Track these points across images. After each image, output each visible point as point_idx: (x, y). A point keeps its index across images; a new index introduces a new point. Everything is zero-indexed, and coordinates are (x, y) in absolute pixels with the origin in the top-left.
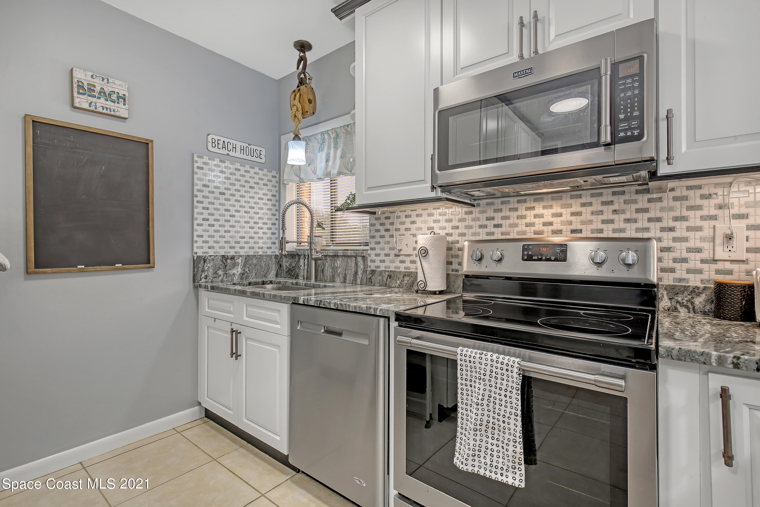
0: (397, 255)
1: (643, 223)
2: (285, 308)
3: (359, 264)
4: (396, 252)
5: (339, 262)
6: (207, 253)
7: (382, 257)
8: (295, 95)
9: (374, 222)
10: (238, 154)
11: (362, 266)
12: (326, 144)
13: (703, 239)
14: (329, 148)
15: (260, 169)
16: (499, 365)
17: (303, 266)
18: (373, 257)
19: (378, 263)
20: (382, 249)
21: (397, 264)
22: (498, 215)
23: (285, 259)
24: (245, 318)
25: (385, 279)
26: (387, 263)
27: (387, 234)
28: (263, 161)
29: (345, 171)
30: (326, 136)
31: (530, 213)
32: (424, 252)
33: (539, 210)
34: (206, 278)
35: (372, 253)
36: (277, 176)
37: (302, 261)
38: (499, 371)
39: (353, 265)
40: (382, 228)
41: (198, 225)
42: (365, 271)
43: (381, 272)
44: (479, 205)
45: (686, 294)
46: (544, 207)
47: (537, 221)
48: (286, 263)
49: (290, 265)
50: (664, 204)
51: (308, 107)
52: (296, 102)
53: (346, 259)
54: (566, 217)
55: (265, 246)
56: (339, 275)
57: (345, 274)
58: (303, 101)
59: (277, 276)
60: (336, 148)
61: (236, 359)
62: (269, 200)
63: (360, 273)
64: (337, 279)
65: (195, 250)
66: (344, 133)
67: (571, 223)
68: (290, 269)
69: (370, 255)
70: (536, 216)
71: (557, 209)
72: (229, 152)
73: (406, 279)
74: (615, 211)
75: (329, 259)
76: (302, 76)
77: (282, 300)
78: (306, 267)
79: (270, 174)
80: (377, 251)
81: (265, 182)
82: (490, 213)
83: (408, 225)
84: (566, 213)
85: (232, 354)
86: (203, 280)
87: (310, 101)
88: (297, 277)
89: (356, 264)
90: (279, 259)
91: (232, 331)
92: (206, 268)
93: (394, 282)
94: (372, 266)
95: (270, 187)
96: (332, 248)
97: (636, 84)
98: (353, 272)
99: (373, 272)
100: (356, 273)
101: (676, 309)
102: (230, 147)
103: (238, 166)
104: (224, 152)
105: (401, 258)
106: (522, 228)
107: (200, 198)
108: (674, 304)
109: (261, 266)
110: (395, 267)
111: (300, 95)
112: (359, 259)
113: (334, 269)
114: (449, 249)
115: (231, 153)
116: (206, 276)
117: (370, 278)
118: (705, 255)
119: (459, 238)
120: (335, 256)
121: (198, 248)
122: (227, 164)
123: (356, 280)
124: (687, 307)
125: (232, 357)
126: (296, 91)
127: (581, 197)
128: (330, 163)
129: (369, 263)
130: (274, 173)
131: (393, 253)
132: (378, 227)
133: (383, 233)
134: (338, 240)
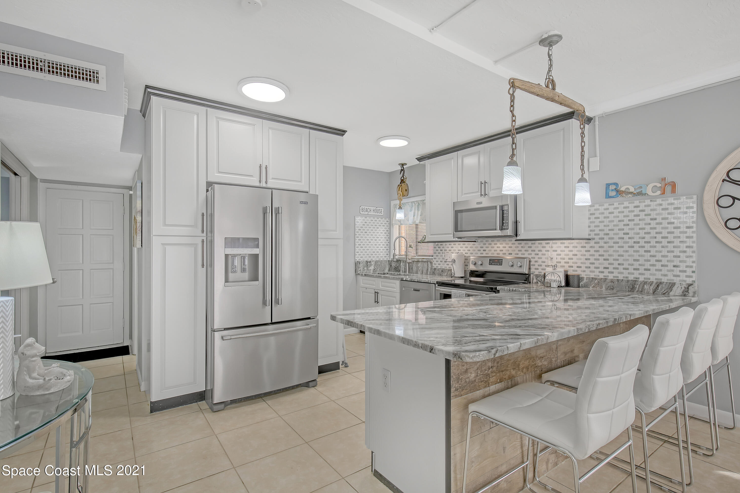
0: (445, 262)
1: (530, 252)
2: (398, 282)
3: (429, 265)
4: (445, 260)
5: (420, 264)
6: (360, 260)
7: (439, 262)
8: (399, 188)
9: (436, 246)
10: (372, 213)
11: (430, 266)
12: (414, 208)
13: (546, 258)
14: (415, 210)
15: (381, 219)
16: (461, 294)
17: (402, 266)
18: (435, 262)
19: (437, 265)
20: (439, 259)
21: (446, 265)
22: (485, 246)
23: (393, 263)
24: (381, 287)
25: (440, 272)
26: (441, 265)
27: (441, 252)
28: (382, 214)
29: (422, 221)
30: (413, 204)
31: (496, 246)
32: (454, 261)
33: (498, 245)
34: (360, 271)
35: (435, 260)
36: (389, 220)
37: (402, 263)
38: (461, 295)
39: (426, 265)
40: (439, 249)
41: (357, 247)
42: (431, 269)
43: (439, 269)
44: (478, 241)
45: (540, 277)
46: (500, 244)
47: (498, 249)
48: (393, 265)
49: (396, 265)
50: (536, 245)
51: (405, 193)
52: (400, 192)
53: (423, 263)
54: (507, 248)
55: (383, 256)
56: (420, 270)
57: (423, 270)
58: (403, 191)
59: (389, 271)
60: (418, 210)
61: (377, 303)
62: (385, 233)
63: (429, 269)
64: (419, 272)
65: (356, 259)
66: (422, 204)
67: (509, 251)
68: (396, 267)
69: (434, 261)
70: (497, 247)
71: (504, 245)
72: (368, 213)
73: (449, 272)
74: (522, 247)
75: (415, 263)
76: (403, 178)
77: (397, 279)
78: (404, 267)
79: (386, 220)
80: (437, 260)
81: (384, 224)
82: (482, 245)
83: (450, 248)
84: (507, 246)
85: (375, 302)
86: (359, 272)
87: (406, 190)
88: (399, 271)
89: (428, 265)
90: (390, 263)
91: (375, 292)
92: (360, 266)
93: (444, 273)
94: (435, 266)
95: (386, 227)
96: (416, 257)
97: (507, 213)
98: (426, 269)
99: (435, 269)
100: (428, 269)
101: (538, 282)
102: (369, 210)
103: (372, 219)
104: (367, 213)
105: (447, 263)
106: (493, 252)
107: (357, 236)
108: (537, 281)
109: (382, 266)
110: (445, 267)
111: (402, 189)
112: (429, 263)
113: (418, 267)
114: (466, 259)
115: (369, 213)
116: (360, 270)
117: (434, 272)
118: (546, 264)
119: (470, 255)
120: (418, 261)
121: (357, 257)
122: (368, 218)
123: (427, 273)
124: (541, 282)
125: (375, 303)
126: (400, 186)
127: (512, 241)
128: (416, 217)
129: (433, 265)
130: (387, 220)
131: (444, 261)
132: (437, 248)
133: (439, 251)
134: (419, 254)
